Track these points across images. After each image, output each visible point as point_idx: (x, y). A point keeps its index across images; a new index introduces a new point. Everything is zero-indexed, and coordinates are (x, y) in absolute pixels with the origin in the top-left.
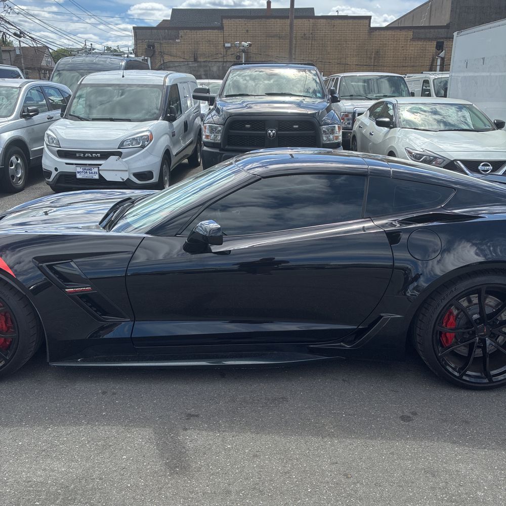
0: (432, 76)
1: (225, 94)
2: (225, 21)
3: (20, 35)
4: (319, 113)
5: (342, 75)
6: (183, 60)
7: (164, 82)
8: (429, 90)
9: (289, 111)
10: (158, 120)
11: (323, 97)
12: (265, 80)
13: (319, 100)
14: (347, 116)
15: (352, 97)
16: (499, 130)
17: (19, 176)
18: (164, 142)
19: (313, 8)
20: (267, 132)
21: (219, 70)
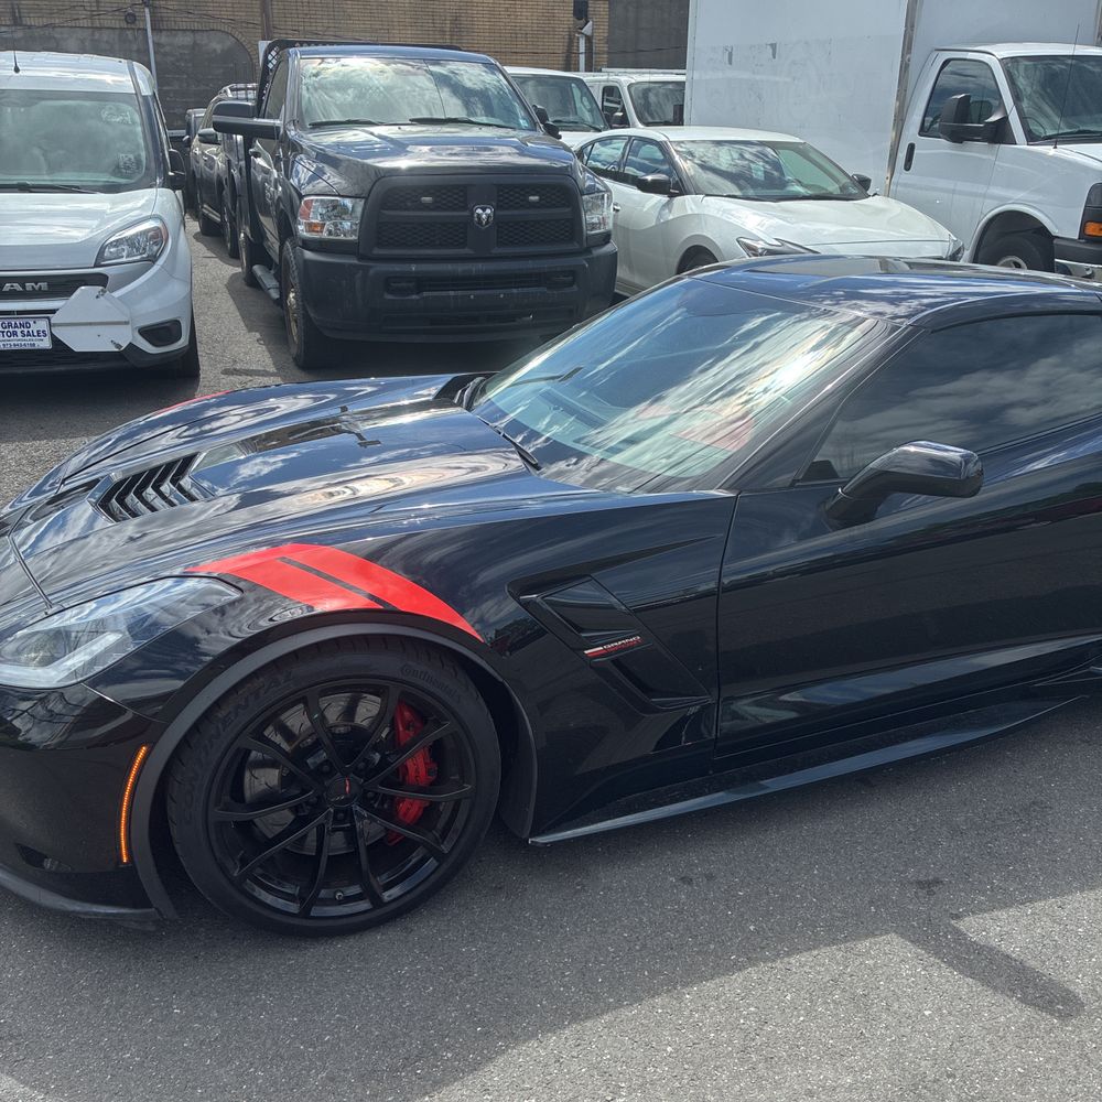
0: (628, 78)
1: (308, 120)
7: (136, 85)
8: (620, 110)
13: (524, 134)
20: (472, 212)
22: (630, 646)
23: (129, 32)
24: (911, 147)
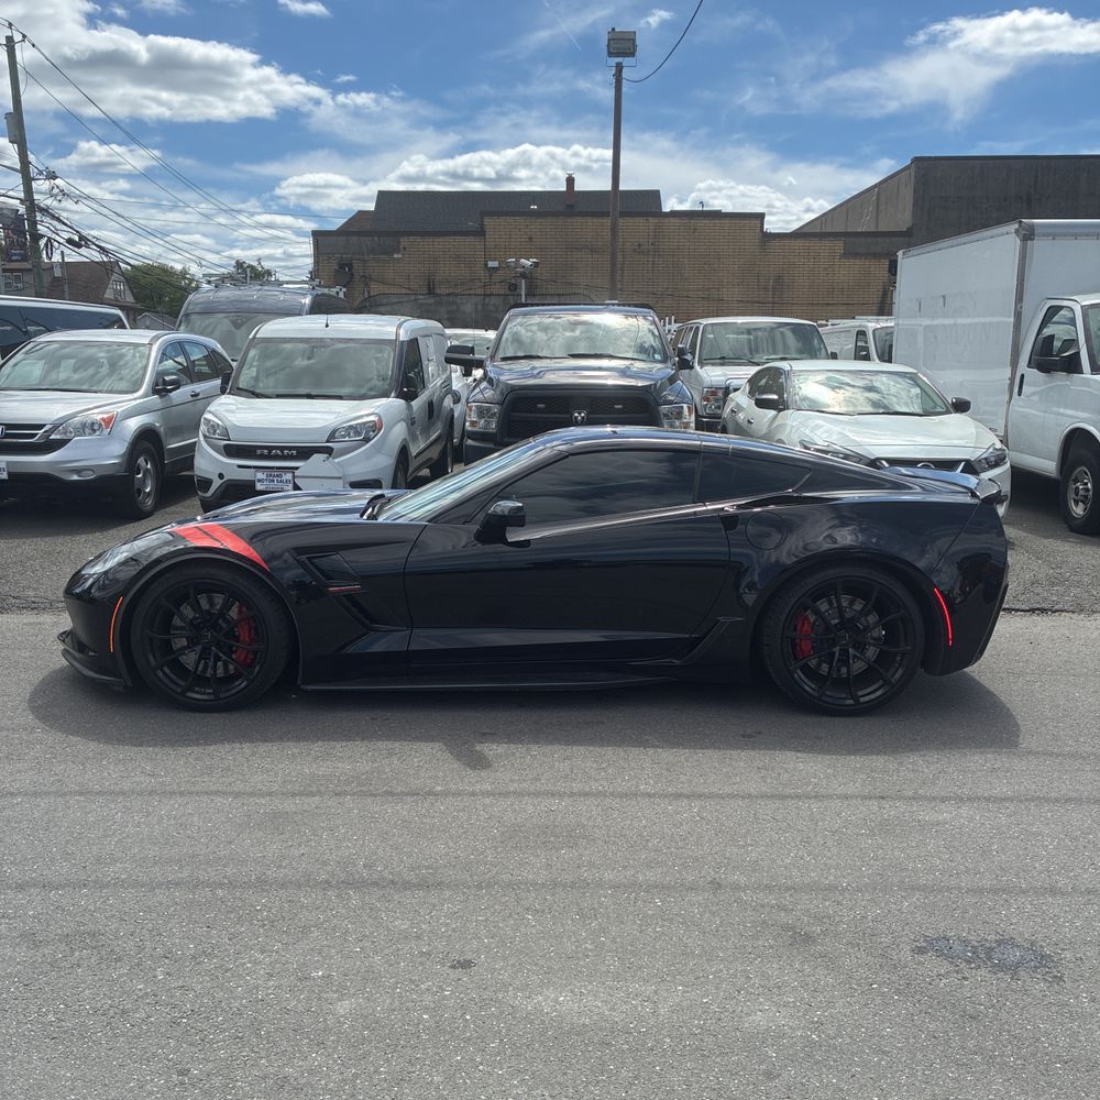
0: (872, 324)
1: (501, 355)
2: (487, 221)
3: (80, 242)
4: (655, 384)
5: (705, 321)
6: (404, 291)
7: (397, 335)
8: (866, 349)
9: (610, 382)
10: (388, 397)
11: (664, 361)
12: (566, 330)
13: (659, 366)
14: (714, 393)
15: (723, 361)
16: (957, 415)
17: (148, 490)
18: (399, 432)
19: (658, 192)
20: (572, 415)
21: (476, 311)
22: (355, 590)
23: (511, 298)
24: (1023, 376)
